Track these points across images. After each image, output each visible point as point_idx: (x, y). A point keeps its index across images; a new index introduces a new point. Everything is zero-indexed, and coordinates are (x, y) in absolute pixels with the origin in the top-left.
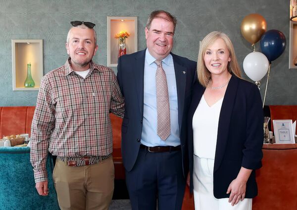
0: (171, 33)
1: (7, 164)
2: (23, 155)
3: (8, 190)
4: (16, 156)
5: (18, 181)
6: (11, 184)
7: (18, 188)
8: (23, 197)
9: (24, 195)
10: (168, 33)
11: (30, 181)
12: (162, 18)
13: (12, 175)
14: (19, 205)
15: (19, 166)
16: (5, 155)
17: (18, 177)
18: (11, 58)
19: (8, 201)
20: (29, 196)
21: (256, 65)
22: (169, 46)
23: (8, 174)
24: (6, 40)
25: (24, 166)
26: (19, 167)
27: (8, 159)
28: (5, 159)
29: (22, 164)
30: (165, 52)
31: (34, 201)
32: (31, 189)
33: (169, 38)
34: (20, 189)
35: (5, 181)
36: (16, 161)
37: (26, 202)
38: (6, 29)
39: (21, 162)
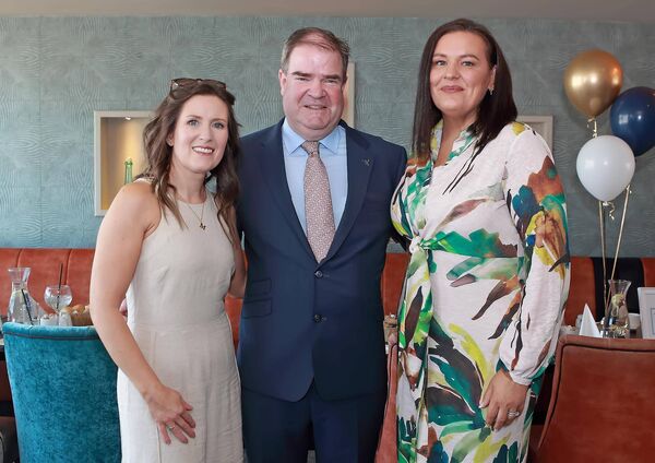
0: (335, 77)
1: (45, 361)
2: (78, 343)
3: (48, 416)
4: (64, 345)
5: (67, 399)
6: (55, 404)
7: (68, 412)
8: (78, 431)
9: (81, 428)
10: (328, 77)
11: (91, 399)
12: (313, 43)
13: (56, 384)
14: (71, 449)
15: (72, 366)
16: (41, 342)
17: (67, 390)
18: (92, 150)
19: (49, 438)
20: (90, 430)
21: (606, 163)
22: (333, 109)
23: (47, 382)
24: (84, 114)
25: (80, 366)
26: (69, 369)
27: (47, 352)
28: (42, 351)
29: (75, 363)
30: (325, 121)
31: (102, 440)
32: (94, 416)
33: (331, 88)
34: (72, 415)
35: (42, 396)
36: (64, 355)
37: (84, 442)
38: (83, 88)
39: (73, 358)
